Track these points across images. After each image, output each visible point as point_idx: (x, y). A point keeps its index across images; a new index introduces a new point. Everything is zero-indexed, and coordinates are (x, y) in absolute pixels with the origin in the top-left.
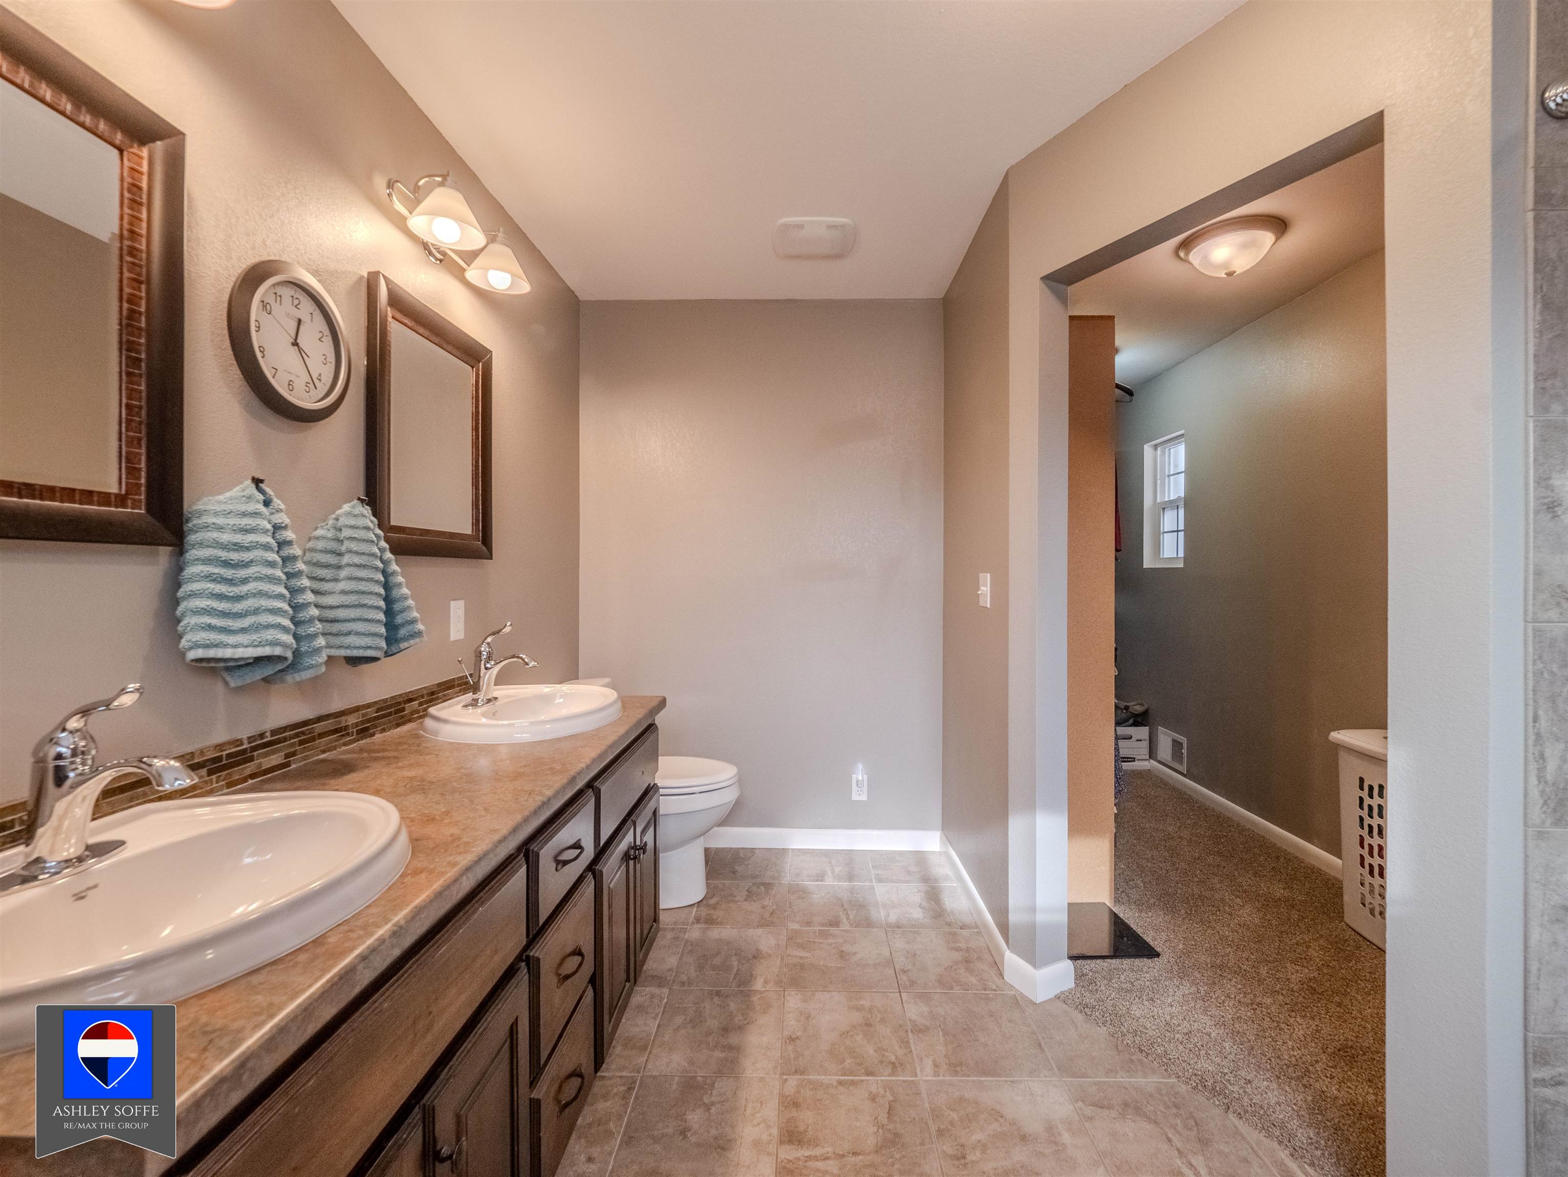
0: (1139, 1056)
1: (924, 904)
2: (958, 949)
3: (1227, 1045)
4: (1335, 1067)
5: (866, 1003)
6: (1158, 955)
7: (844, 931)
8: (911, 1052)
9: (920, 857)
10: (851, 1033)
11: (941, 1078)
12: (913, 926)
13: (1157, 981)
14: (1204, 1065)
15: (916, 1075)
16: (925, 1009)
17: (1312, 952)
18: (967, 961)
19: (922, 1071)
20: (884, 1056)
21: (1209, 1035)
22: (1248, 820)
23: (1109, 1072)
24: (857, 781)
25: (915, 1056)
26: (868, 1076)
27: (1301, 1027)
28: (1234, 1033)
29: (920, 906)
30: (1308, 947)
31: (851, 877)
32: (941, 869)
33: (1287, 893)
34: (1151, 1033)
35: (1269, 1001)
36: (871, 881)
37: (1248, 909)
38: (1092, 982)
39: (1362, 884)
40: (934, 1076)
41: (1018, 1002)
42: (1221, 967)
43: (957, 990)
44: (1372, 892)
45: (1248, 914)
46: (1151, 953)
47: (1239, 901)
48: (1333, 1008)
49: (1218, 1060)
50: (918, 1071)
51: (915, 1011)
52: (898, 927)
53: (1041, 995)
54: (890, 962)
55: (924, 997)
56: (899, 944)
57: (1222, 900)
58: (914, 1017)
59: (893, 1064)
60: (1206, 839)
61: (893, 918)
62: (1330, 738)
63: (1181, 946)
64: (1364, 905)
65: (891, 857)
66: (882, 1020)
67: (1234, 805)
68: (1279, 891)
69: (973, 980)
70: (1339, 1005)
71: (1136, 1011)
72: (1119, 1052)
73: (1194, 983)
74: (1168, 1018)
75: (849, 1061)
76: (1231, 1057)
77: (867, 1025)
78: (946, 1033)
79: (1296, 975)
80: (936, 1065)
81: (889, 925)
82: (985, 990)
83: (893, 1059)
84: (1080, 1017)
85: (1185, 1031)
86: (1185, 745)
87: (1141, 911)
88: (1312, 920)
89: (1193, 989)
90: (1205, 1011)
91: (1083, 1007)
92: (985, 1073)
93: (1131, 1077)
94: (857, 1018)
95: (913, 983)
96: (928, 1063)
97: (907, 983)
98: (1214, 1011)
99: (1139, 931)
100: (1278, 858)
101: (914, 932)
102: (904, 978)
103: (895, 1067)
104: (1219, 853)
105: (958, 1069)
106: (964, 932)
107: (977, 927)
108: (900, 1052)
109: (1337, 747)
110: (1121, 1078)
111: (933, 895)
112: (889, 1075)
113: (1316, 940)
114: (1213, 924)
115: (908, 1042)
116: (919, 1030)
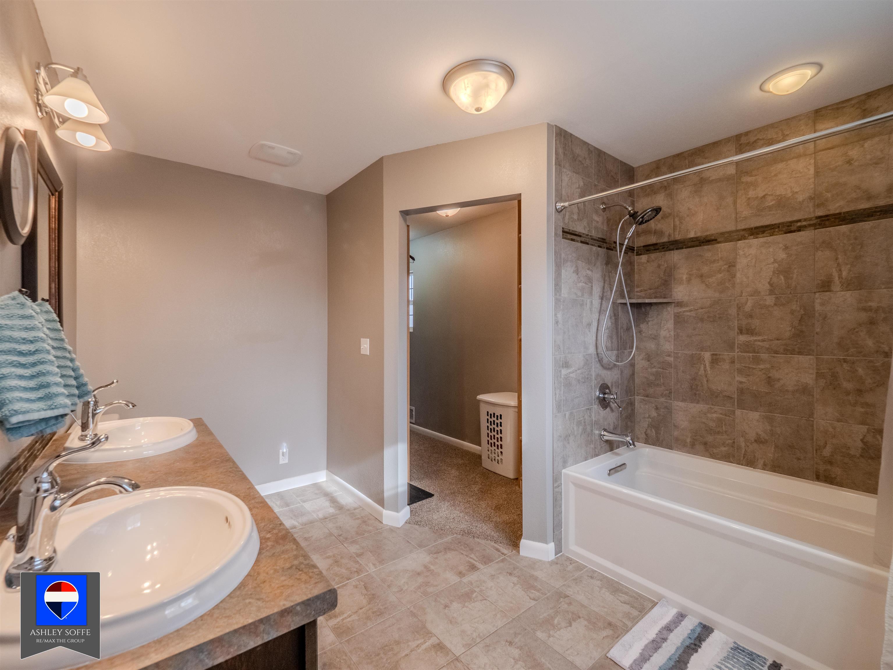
0: (442, 532)
1: (332, 505)
2: (358, 519)
3: (466, 517)
4: (496, 513)
5: (331, 554)
6: (433, 495)
7: (300, 529)
8: (361, 564)
9: (316, 486)
10: (331, 568)
11: (378, 568)
12: (332, 516)
13: (437, 504)
14: (463, 526)
15: (368, 571)
16: (358, 546)
17: (477, 480)
18: (364, 522)
19: (369, 569)
20: (350, 570)
21: (460, 516)
22: (441, 438)
23: (435, 541)
24: (283, 453)
25: (364, 565)
26: (349, 580)
27: (483, 504)
28: (467, 513)
29: (331, 507)
30: (476, 478)
31: (287, 505)
32: (332, 488)
33: (462, 461)
34: (443, 523)
35: (471, 499)
36: (299, 503)
37: (453, 471)
38: (416, 512)
39: (488, 451)
40: (375, 568)
41: (392, 530)
42: (454, 493)
43: (366, 535)
44: (491, 453)
45: (454, 472)
46: (431, 495)
47: (449, 468)
48: (489, 495)
49: (466, 523)
50: (368, 569)
51: (353, 549)
52: (326, 519)
53: (400, 523)
54: (331, 534)
55: (354, 542)
56: (330, 525)
57: (445, 469)
58: (355, 551)
59: (357, 571)
60: (430, 448)
61: (321, 515)
62: (477, 398)
63: (439, 490)
64: (489, 458)
65: (303, 490)
66: (342, 558)
67: (435, 432)
68: (461, 462)
69: (371, 528)
70: (490, 494)
71: (435, 517)
72: (435, 533)
73: (448, 502)
74: (446, 515)
75: (337, 579)
76: (469, 521)
77: (336, 562)
78: (371, 552)
79: (476, 488)
80: (374, 565)
81: (321, 519)
82: (377, 530)
83: (355, 570)
84: (417, 527)
85: (453, 518)
86: (414, 411)
87: (420, 481)
88: (474, 469)
89: (449, 503)
90: (455, 509)
91: (417, 523)
92: (394, 559)
93: (442, 540)
94: (330, 561)
95: (346, 539)
96: (371, 565)
97: (344, 539)
98: (458, 508)
99: (423, 489)
100: (455, 449)
101: (334, 518)
102: (341, 538)
103: (358, 572)
104: (437, 453)
105: (383, 562)
106: (357, 511)
107: (361, 507)
108: (357, 566)
109: (479, 401)
110: (440, 541)
111: (333, 501)
112: (357, 576)
113: (477, 475)
114: (445, 479)
115: (358, 561)
116: (359, 555)
